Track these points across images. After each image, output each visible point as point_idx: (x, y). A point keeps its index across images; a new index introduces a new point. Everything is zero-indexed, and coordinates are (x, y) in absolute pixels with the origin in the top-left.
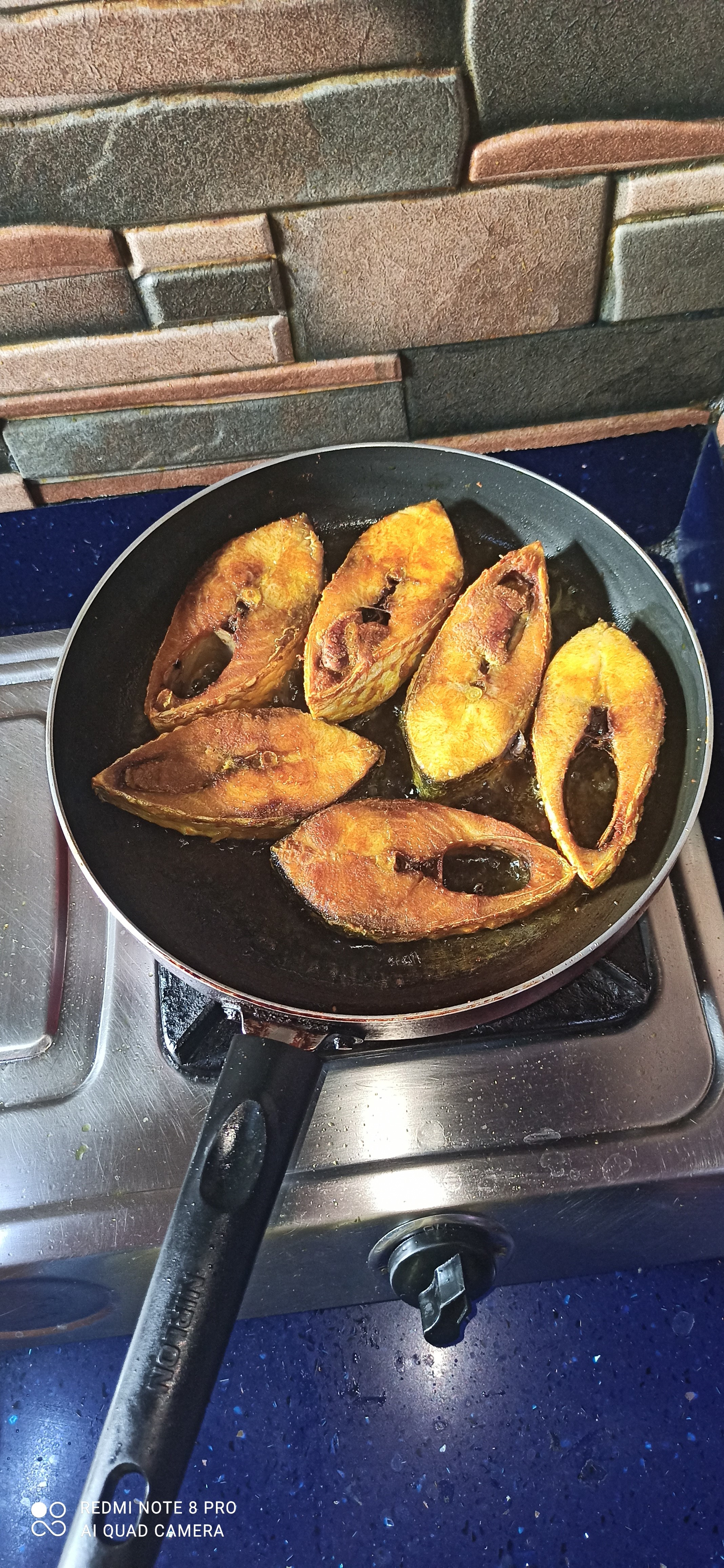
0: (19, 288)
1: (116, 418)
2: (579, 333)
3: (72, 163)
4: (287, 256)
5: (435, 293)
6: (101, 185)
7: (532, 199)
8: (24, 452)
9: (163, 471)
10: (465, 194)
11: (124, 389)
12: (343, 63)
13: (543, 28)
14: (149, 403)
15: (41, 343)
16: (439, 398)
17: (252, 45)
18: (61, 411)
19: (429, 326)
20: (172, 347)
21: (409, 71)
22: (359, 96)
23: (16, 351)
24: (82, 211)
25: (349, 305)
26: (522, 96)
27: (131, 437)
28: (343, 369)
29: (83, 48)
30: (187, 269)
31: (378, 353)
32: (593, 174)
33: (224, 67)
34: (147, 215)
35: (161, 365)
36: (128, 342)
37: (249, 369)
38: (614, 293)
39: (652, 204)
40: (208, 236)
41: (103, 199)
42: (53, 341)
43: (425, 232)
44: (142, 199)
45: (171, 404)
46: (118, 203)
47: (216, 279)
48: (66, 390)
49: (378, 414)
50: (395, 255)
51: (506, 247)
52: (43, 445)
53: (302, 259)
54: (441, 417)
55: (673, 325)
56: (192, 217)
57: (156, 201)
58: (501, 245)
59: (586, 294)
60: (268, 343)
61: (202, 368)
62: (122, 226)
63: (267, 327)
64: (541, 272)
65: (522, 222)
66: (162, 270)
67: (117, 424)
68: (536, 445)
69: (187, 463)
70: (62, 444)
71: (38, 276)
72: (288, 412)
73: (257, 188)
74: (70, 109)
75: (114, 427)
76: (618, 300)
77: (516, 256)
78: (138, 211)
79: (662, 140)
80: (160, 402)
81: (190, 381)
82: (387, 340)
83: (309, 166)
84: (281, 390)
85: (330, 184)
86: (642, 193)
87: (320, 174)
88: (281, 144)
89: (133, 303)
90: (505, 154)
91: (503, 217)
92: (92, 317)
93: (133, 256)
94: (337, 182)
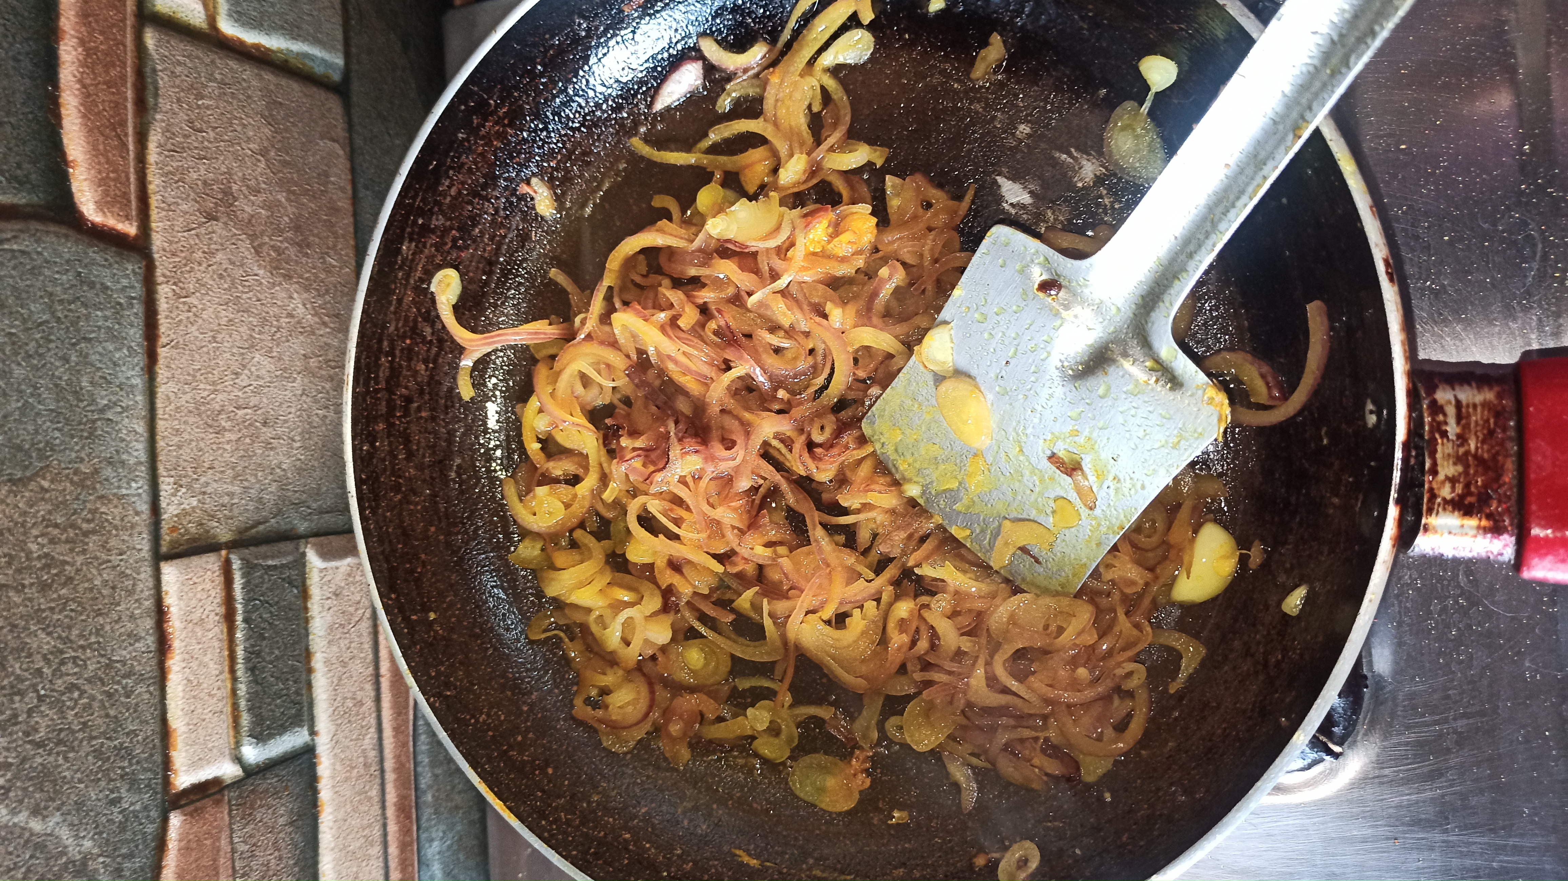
4: (224, 534)
5: (291, 315)
6: (101, 833)
7: (169, 146)
10: (155, 246)
11: (389, 787)
14: (409, 749)
20: (341, 716)
24: (141, 862)
25: (298, 444)
30: (234, 691)
32: (140, 43)
34: (152, 755)
35: (364, 731)
36: (331, 782)
38: (306, 55)
40: (190, 657)
41: (122, 829)
43: (205, 316)
44: (126, 764)
46: (132, 804)
47: (253, 646)
48: (388, 875)
50: (235, 367)
53: (231, 511)
56: (160, 682)
57: (131, 742)
58: (232, 205)
59: (306, 95)
60: (342, 570)
61: (371, 670)
62: (166, 794)
63: (321, 571)
64: (273, 154)
65: (202, 168)
66: (233, 730)
67: (434, 796)
73: (123, 574)
75: (438, 799)
76: (318, 51)
77: (248, 186)
78: (145, 770)
83: (94, 488)
85: (125, 457)
87: (108, 472)
88: (56, 532)
89: (277, 776)
90: (100, 172)
91: (192, 195)
92: (292, 839)
93: (210, 777)
94: (123, 445)
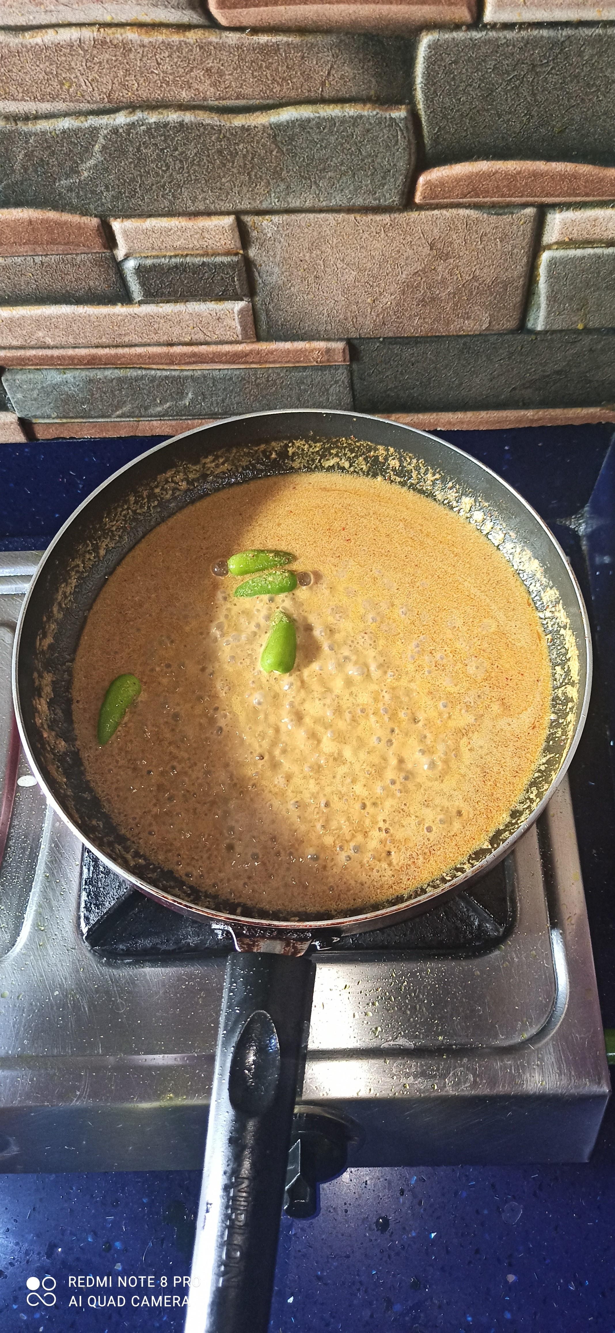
0: (19, 260)
1: (100, 375)
2: (506, 337)
3: (66, 160)
4: (252, 252)
5: (381, 294)
6: (91, 180)
7: (469, 222)
8: (19, 396)
9: (139, 421)
10: (410, 213)
11: (107, 351)
12: (307, 94)
13: (485, 78)
14: (129, 364)
15: (37, 307)
16: (381, 381)
17: (227, 73)
18: (52, 365)
19: (375, 321)
20: (150, 320)
21: (364, 106)
22: (320, 123)
23: (14, 312)
24: (75, 201)
25: (306, 297)
26: (464, 134)
27: (112, 391)
28: (297, 351)
29: (78, 64)
30: (165, 257)
31: (329, 340)
32: (525, 205)
33: (201, 89)
34: (131, 208)
35: (140, 334)
36: (111, 313)
37: (216, 343)
38: (539, 306)
39: (576, 235)
40: (184, 230)
41: (93, 192)
42: (47, 307)
43: (374, 242)
44: (127, 195)
45: (147, 367)
46: (105, 197)
47: (189, 267)
48: (57, 348)
49: (327, 390)
50: (347, 259)
51: (444, 261)
52: (36, 392)
53: (265, 256)
54: (382, 397)
55: (591, 337)
56: (170, 214)
57: (138, 198)
58: (441, 258)
59: (514, 305)
60: (233, 323)
61: (175, 340)
62: (109, 216)
63: (233, 310)
64: (475, 284)
65: (460, 241)
66: (143, 255)
67: (100, 379)
68: (465, 427)
69: (160, 416)
70: (52, 392)
71: (35, 252)
72: (249, 382)
73: (228, 193)
74: (66, 115)
75: (98, 382)
76: (542, 313)
77: (453, 268)
78: (123, 205)
79: (586, 181)
80: (138, 364)
81: (165, 349)
82: (337, 330)
83: (273, 179)
84: (243, 363)
85: (292, 196)
86: (567, 225)
87: (283, 186)
88: (250, 158)
89: (117, 281)
90: (447, 182)
91: (443, 236)
92: (81, 289)
93: (118, 242)
94: (298, 195)
